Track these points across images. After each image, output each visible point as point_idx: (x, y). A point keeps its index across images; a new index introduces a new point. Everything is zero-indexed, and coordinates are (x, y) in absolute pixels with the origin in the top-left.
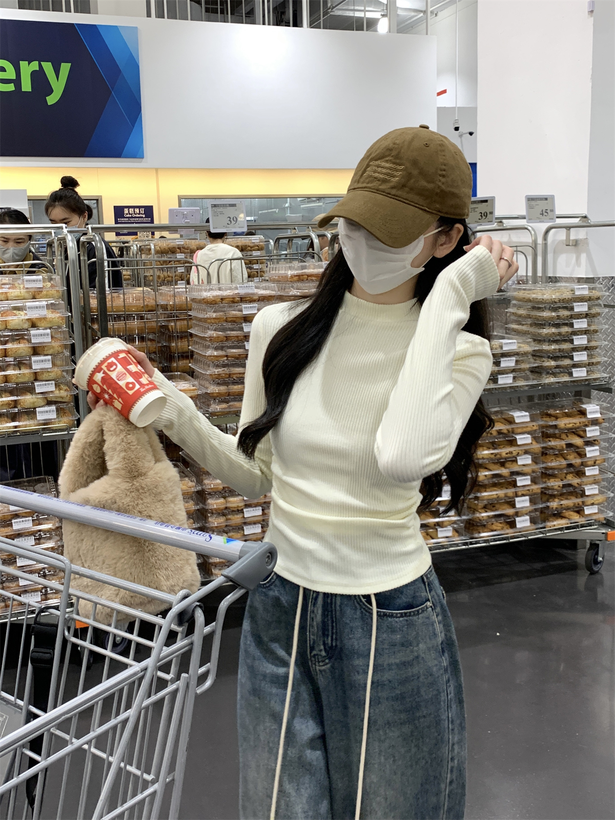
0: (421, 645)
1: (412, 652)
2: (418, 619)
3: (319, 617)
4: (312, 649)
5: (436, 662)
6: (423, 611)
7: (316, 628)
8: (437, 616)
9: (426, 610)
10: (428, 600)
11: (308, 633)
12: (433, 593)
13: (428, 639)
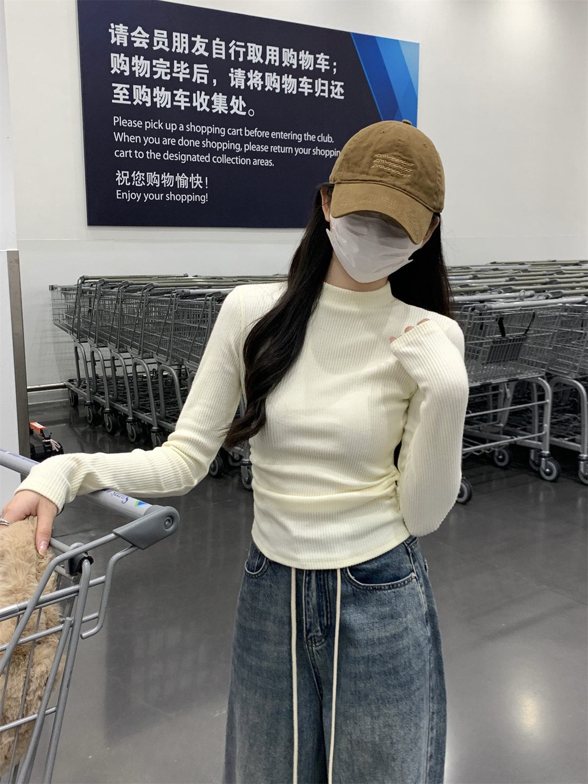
0: (408, 616)
1: (401, 623)
2: (405, 589)
3: (314, 600)
4: (308, 631)
5: (422, 633)
6: (409, 582)
7: (312, 611)
8: (421, 586)
9: (411, 581)
10: (413, 571)
11: (304, 617)
12: (417, 564)
13: (415, 610)
